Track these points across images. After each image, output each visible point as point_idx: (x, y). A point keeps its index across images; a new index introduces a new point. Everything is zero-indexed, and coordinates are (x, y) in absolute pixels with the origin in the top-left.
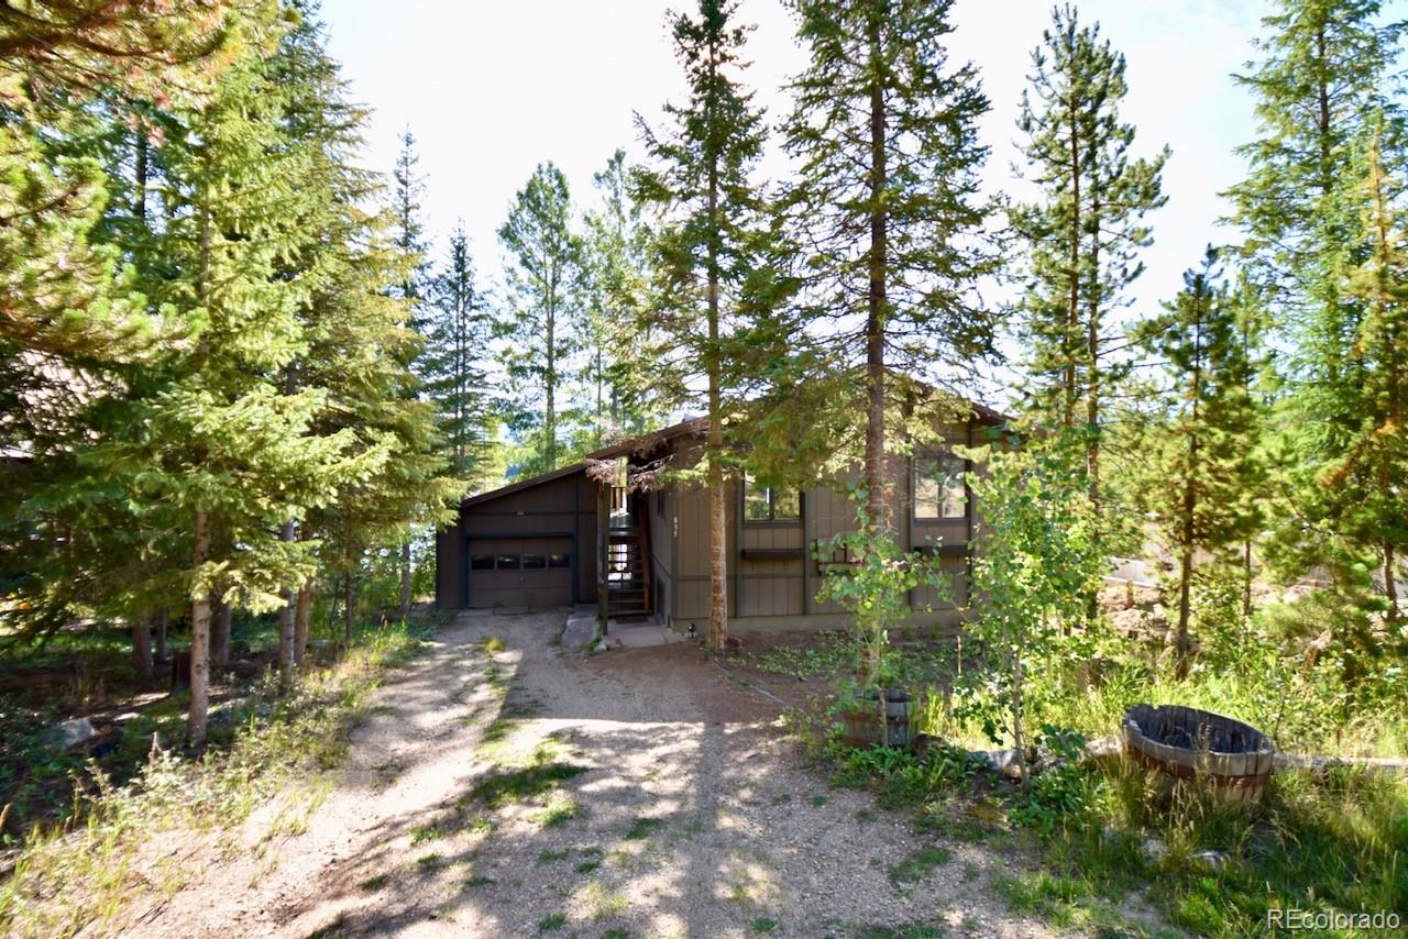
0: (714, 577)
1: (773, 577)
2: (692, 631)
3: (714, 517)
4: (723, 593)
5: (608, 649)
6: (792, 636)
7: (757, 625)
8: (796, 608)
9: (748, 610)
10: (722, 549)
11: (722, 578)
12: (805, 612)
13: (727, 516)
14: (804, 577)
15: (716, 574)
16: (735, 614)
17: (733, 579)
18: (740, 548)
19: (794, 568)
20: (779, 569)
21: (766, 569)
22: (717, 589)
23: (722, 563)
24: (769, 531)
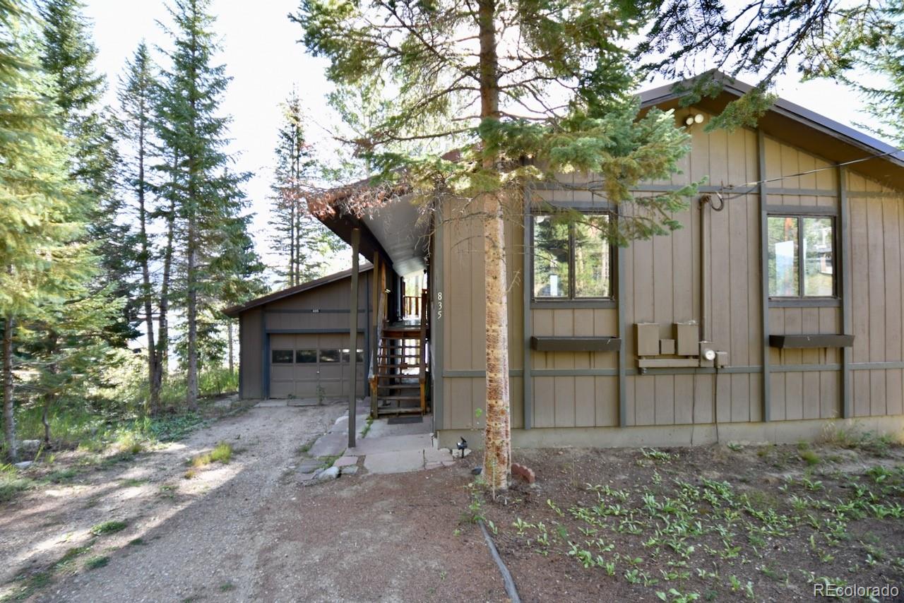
0: (489, 375)
1: (574, 375)
2: (462, 448)
3: (489, 279)
4: (504, 401)
5: (339, 475)
6: (604, 459)
7: (552, 440)
8: (606, 417)
9: (540, 418)
10: (503, 331)
11: (503, 376)
12: (619, 423)
13: (510, 277)
14: (618, 375)
15: (492, 368)
16: (522, 424)
17: (519, 377)
18: (528, 336)
19: (604, 364)
20: (582, 363)
21: (564, 363)
22: (495, 393)
23: (502, 352)
24: (568, 313)
